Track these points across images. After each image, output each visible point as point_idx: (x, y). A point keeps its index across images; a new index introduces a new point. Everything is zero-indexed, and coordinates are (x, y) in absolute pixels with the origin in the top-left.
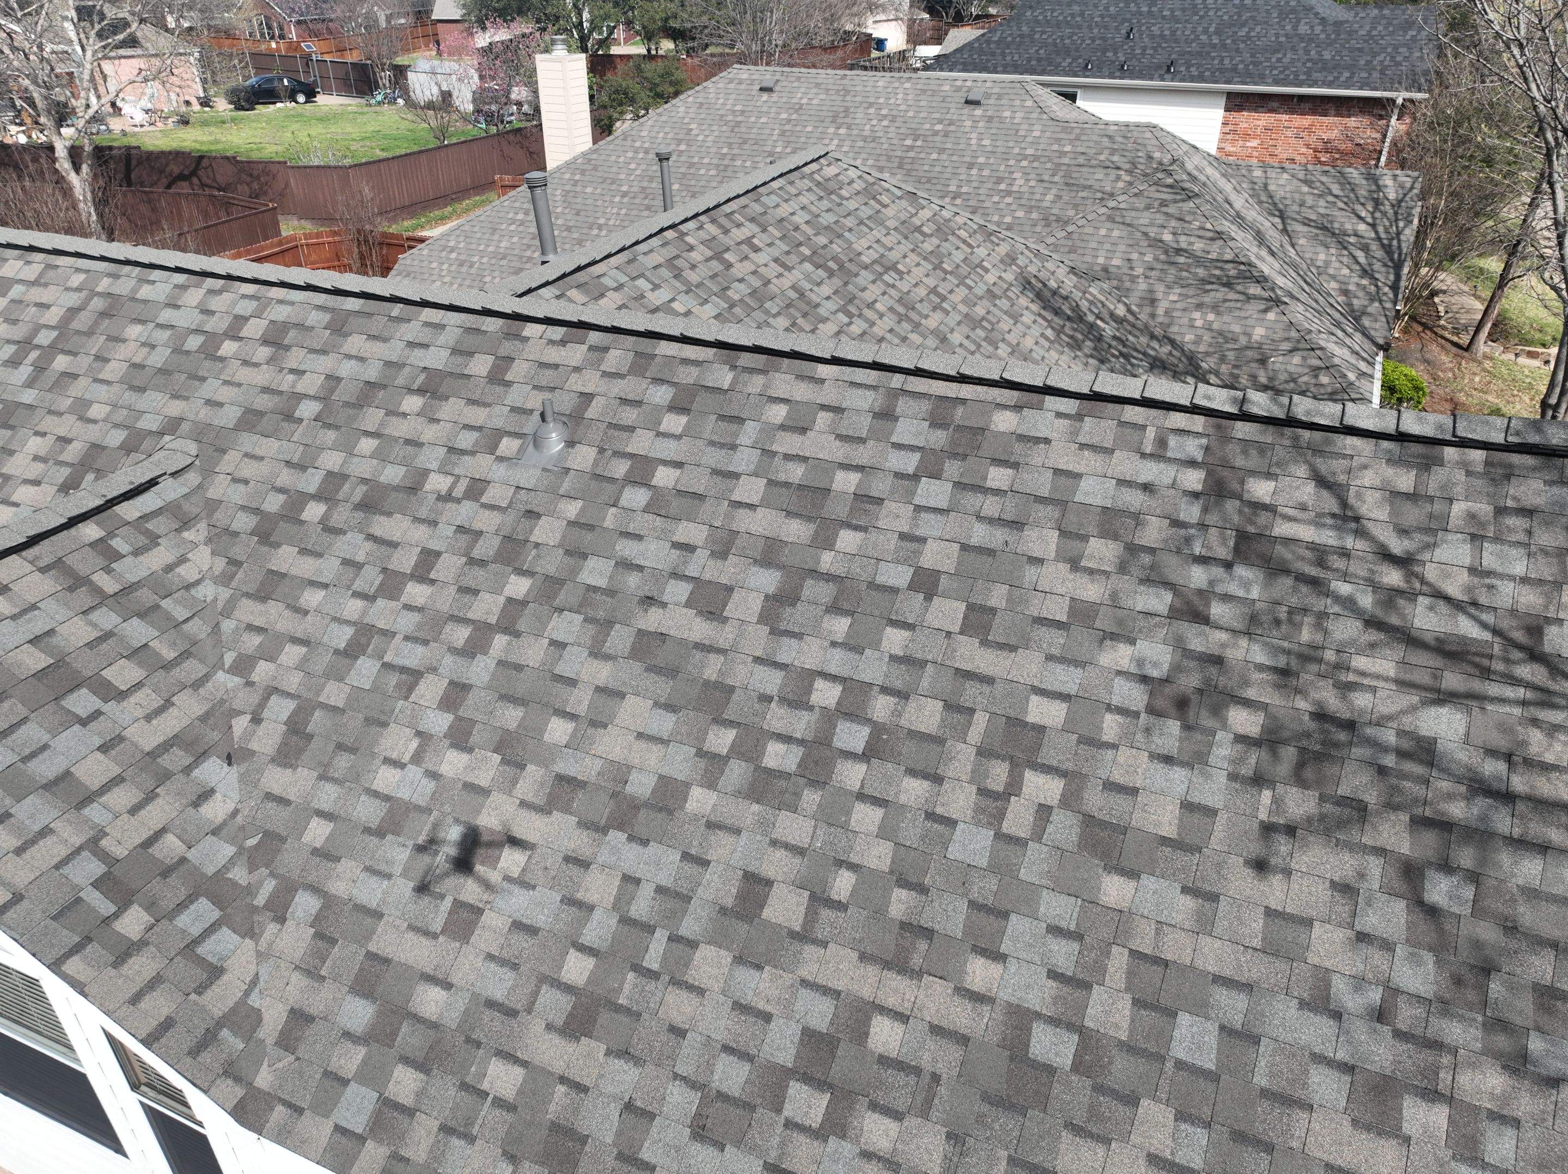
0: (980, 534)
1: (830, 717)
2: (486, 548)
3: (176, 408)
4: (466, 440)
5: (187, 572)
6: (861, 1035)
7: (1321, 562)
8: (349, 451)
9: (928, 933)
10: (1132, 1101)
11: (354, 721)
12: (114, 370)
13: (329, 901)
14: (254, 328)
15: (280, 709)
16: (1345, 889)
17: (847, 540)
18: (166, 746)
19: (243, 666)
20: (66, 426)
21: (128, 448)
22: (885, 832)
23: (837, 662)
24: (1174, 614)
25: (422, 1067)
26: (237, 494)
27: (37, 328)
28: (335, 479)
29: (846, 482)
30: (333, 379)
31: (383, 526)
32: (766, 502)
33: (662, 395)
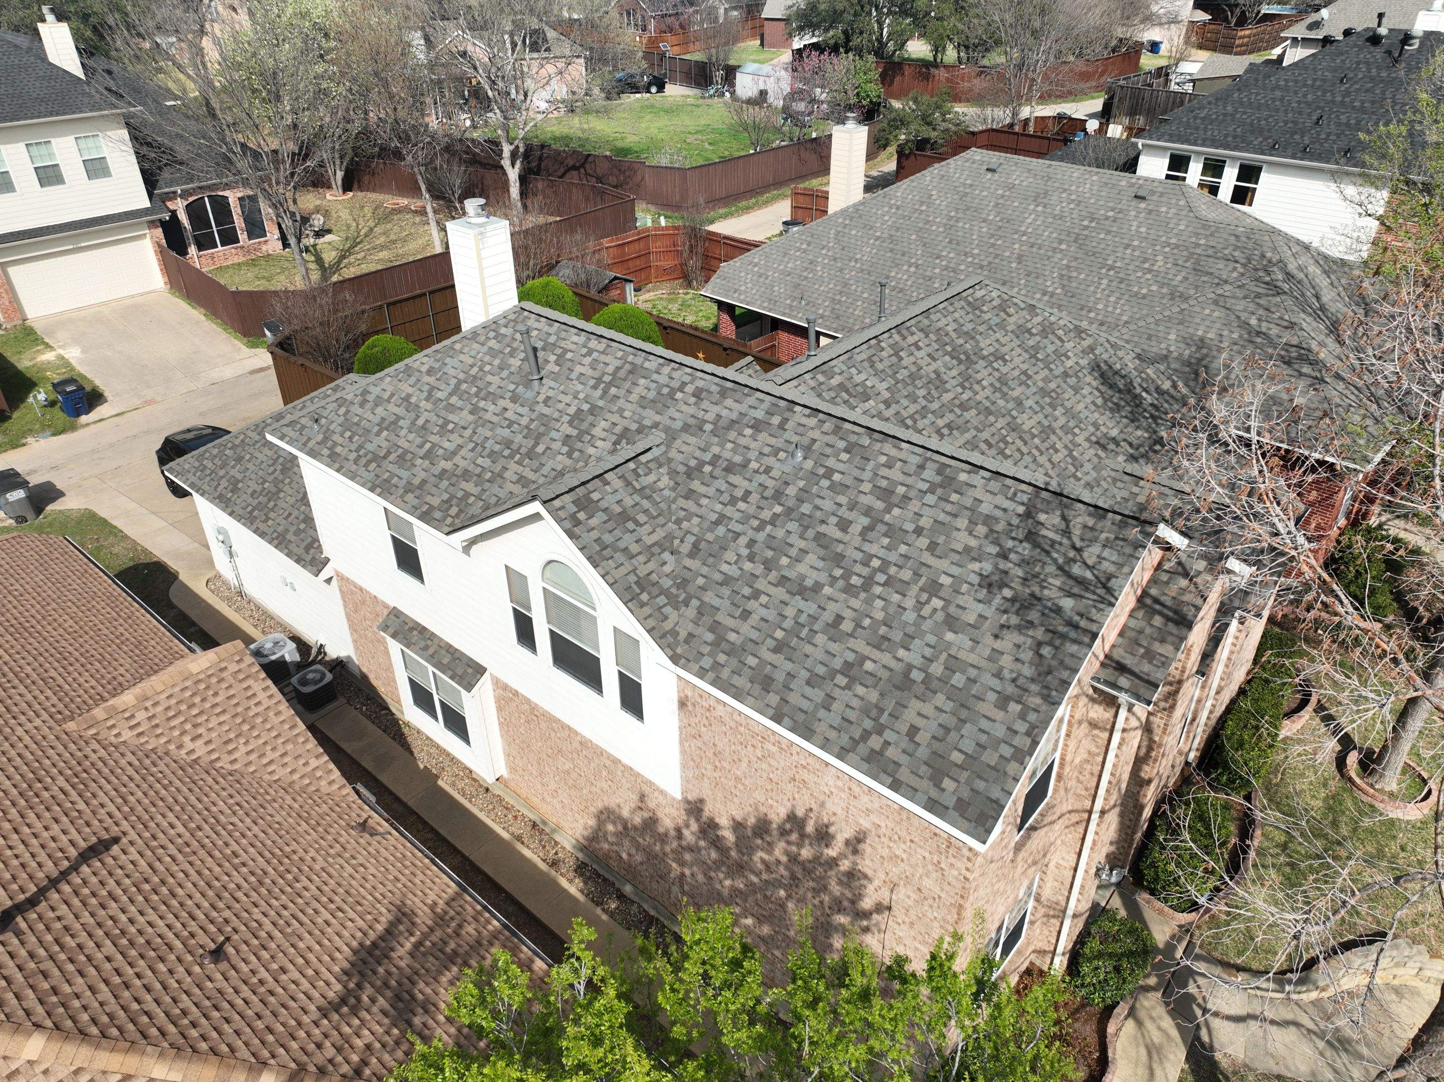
0: (942, 517)
1: (875, 571)
2: (768, 493)
3: (658, 418)
4: (767, 450)
5: (661, 484)
6: (861, 664)
7: (1052, 546)
8: (722, 446)
9: (889, 640)
10: (935, 693)
11: (716, 547)
12: (634, 397)
13: (703, 603)
14: (689, 389)
15: (690, 539)
16: (1018, 646)
17: (896, 511)
18: (653, 545)
19: (678, 522)
20: (615, 418)
21: (639, 431)
22: (883, 609)
23: (882, 553)
24: (998, 555)
25: (728, 654)
26: (680, 457)
27: (604, 374)
28: (716, 457)
29: (901, 490)
30: (719, 416)
31: (733, 479)
32: (871, 493)
33: (842, 444)
